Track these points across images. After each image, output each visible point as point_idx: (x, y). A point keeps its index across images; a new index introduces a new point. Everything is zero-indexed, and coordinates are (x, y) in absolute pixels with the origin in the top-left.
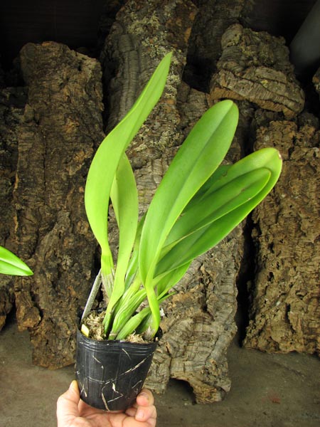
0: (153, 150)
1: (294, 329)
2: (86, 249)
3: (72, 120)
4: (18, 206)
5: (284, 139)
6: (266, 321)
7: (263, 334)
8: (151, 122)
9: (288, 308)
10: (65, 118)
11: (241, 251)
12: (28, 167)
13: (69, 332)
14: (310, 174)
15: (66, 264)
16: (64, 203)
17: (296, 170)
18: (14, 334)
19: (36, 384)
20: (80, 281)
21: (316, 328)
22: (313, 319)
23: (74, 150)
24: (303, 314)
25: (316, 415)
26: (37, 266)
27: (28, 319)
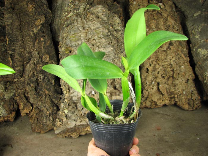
0: (77, 15)
1: (163, 93)
3: (31, 5)
4: (10, 52)
5: (143, 2)
6: (149, 92)
7: (148, 99)
8: (74, 2)
9: (158, 84)
10: (27, 4)
12: (12, 32)
13: (48, 113)
14: (159, 17)
15: (40, 78)
16: (34, 48)
17: (152, 16)
18: (22, 121)
19: (36, 141)
20: (49, 86)
21: (174, 91)
22: (171, 87)
23: (35, 20)
24: (166, 85)
25: (179, 131)
26: (25, 81)
27: (25, 109)
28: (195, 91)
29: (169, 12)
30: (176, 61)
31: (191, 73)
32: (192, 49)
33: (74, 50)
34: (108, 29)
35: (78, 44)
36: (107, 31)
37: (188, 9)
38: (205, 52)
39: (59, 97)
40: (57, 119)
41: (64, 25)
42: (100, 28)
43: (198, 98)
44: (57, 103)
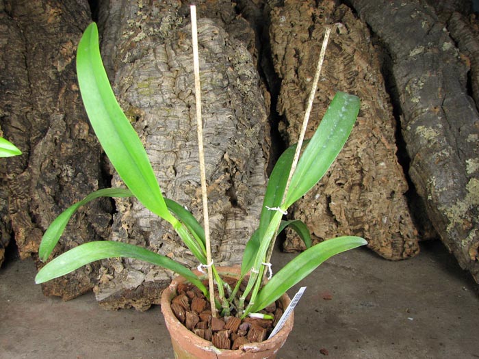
0: (154, 38)
1: (338, 220)
2: (89, 157)
3: (53, 8)
5: (302, 17)
6: (307, 217)
8: (148, 8)
9: (329, 199)
10: (44, 5)
11: (268, 139)
12: (6, 67)
14: (335, 53)
15: (67, 176)
16: (56, 106)
17: (319, 50)
18: (18, 271)
19: (51, 318)
20: (86, 193)
21: (362, 217)
22: (357, 208)
23: (60, 43)
24: (346, 203)
25: (371, 303)
26: (33, 180)
27: (30, 243)
28: (407, 219)
29: (357, 44)
30: (369, 150)
31: (401, 178)
32: (403, 126)
33: (146, 115)
34: (224, 73)
35: (156, 103)
36: (220, 76)
37: (398, 39)
38: (431, 134)
39: (107, 220)
40: (102, 268)
41: (123, 59)
42: (205, 69)
43: (413, 233)
44: (103, 233)
